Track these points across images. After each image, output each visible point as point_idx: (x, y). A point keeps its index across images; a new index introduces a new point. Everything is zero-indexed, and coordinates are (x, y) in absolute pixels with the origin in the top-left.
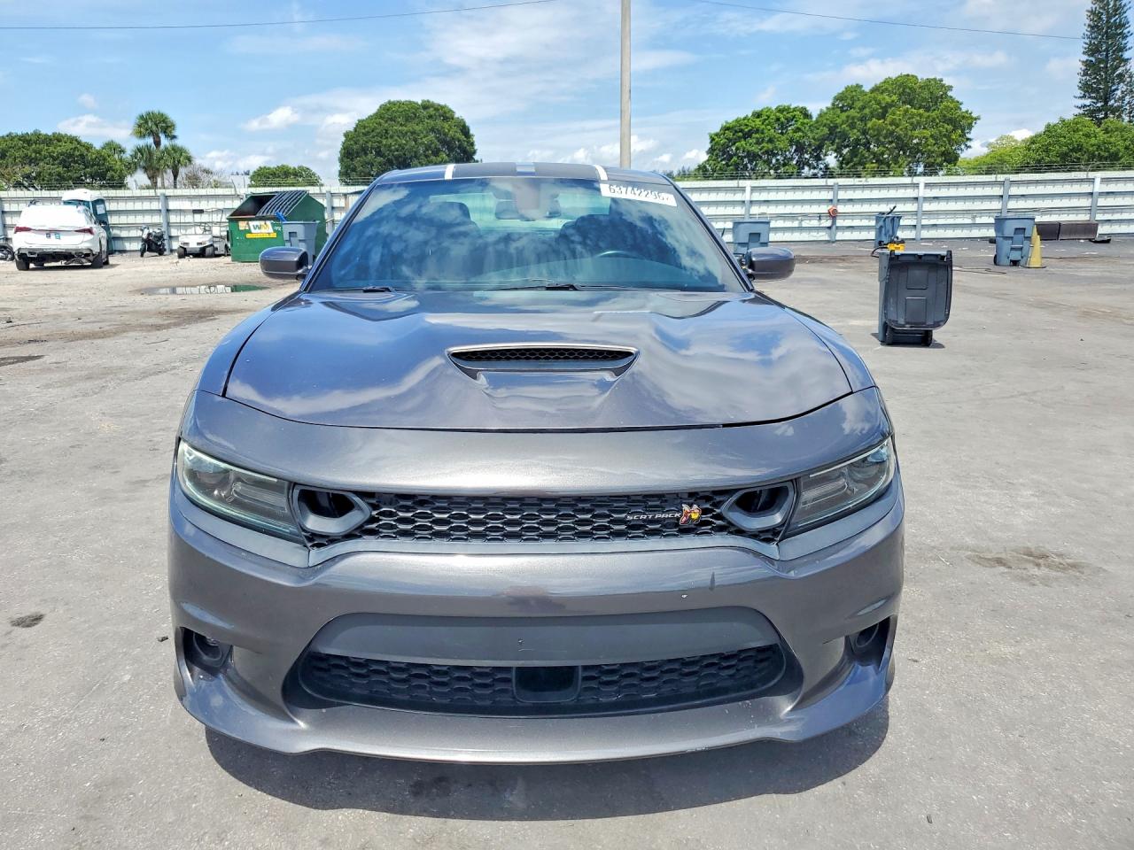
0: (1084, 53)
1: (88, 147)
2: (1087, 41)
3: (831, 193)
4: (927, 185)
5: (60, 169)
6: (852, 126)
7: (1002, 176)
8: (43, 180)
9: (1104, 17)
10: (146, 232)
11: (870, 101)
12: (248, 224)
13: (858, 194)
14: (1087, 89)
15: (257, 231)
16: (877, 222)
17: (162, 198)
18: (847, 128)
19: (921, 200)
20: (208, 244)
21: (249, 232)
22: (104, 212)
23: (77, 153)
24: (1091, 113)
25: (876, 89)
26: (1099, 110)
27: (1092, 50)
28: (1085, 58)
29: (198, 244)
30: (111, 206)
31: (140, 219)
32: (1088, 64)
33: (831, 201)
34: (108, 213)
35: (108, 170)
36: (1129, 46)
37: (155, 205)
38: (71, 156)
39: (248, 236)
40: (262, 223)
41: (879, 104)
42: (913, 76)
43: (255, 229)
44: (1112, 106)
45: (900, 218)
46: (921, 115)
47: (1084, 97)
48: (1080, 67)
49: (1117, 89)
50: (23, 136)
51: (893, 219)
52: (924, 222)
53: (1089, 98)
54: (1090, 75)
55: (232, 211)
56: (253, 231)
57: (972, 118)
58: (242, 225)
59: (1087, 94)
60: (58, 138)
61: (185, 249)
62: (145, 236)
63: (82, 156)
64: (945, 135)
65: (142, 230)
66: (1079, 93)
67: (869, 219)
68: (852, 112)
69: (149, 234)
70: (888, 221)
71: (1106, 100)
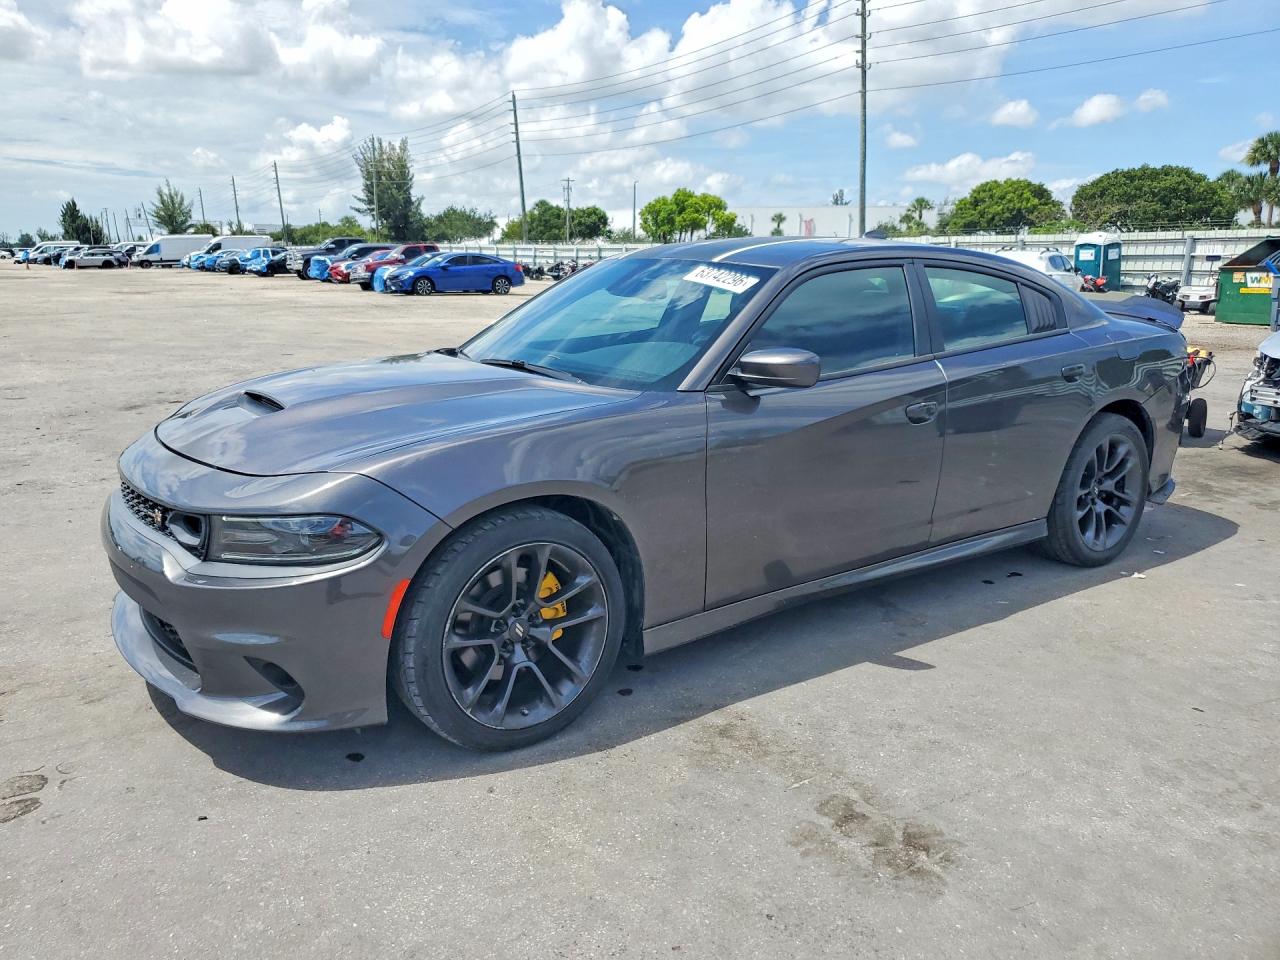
1: (1200, 179)
5: (1158, 207)
8: (1136, 219)
10: (1153, 280)
12: (1245, 275)
15: (1256, 285)
17: (1189, 241)
20: (1213, 298)
21: (1245, 285)
22: (1117, 257)
23: (1182, 187)
29: (1201, 297)
30: (1125, 251)
31: (1149, 266)
34: (1121, 258)
35: (1215, 205)
37: (1180, 250)
38: (1175, 190)
39: (1243, 290)
40: (1264, 275)
43: (1253, 282)
50: (1128, 172)
55: (1229, 261)
56: (1249, 284)
58: (1237, 277)
60: (1167, 171)
61: (1183, 302)
62: (1150, 286)
63: (1188, 190)
65: (1149, 279)
69: (1156, 284)
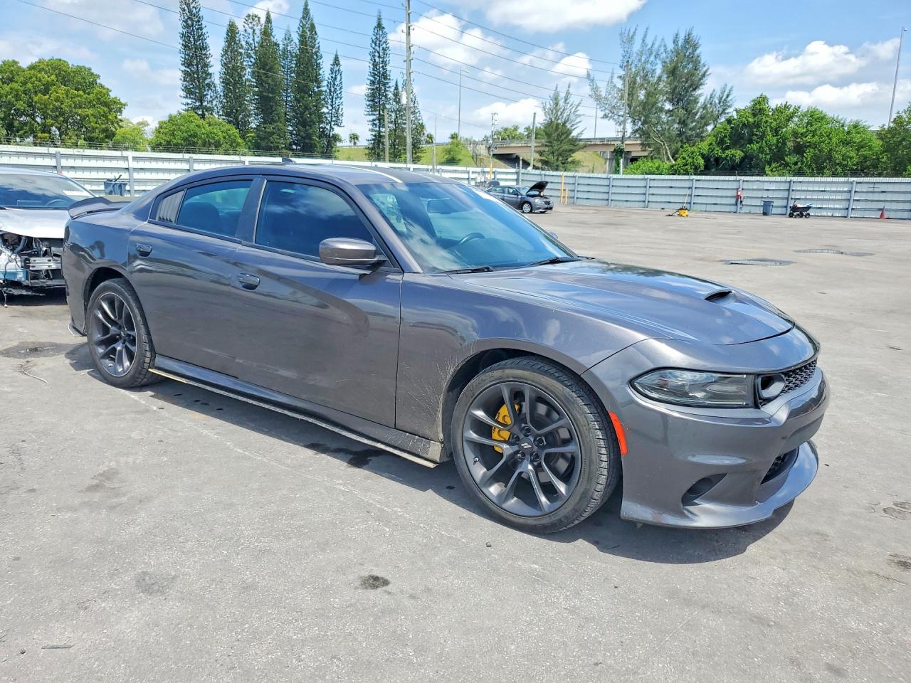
0: (182, 64)
2: (183, 56)
3: (54, 160)
4: (134, 158)
6: (17, 97)
7: (187, 155)
9: (192, 39)
11: (32, 78)
13: (78, 163)
14: (189, 92)
16: (106, 187)
18: (13, 99)
19: (131, 171)
24: (195, 109)
25: (32, 67)
26: (198, 108)
27: (188, 63)
28: (183, 68)
32: (185, 73)
33: (55, 167)
36: (211, 64)
41: (40, 81)
42: (65, 62)
44: (206, 106)
45: (125, 185)
46: (81, 96)
47: (186, 97)
48: (180, 75)
49: (207, 94)
51: (120, 185)
52: (136, 188)
53: (190, 98)
54: (188, 82)
57: (121, 104)
59: (188, 95)
64: (103, 116)
66: (183, 94)
67: (99, 185)
68: (14, 85)
70: (117, 187)
71: (201, 101)
